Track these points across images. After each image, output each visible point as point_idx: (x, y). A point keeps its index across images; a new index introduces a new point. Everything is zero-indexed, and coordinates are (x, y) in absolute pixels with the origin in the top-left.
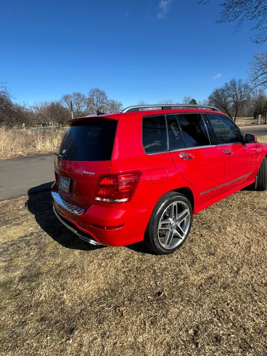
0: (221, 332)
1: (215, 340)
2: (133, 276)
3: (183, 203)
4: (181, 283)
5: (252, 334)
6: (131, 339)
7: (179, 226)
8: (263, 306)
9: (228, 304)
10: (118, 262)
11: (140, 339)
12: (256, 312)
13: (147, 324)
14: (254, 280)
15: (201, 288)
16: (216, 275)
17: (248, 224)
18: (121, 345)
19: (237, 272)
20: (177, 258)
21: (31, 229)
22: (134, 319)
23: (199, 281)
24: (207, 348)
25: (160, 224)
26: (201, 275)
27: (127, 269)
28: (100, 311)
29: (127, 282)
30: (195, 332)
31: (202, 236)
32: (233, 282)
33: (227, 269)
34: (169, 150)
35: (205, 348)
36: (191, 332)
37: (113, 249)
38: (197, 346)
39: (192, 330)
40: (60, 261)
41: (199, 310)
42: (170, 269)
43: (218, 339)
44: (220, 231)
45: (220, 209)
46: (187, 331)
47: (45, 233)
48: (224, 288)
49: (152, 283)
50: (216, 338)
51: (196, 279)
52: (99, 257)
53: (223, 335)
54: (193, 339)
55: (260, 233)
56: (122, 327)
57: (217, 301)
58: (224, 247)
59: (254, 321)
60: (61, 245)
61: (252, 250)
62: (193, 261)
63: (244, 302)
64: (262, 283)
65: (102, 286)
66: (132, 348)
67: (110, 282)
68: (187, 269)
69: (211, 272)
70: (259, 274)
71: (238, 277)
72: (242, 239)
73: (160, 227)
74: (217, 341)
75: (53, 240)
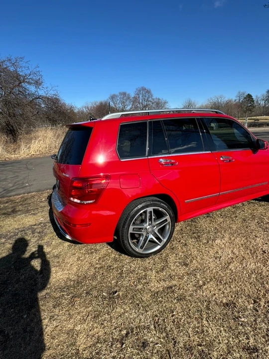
0: (151, 339)
1: (141, 345)
2: (101, 272)
3: (161, 209)
4: (140, 287)
5: (180, 349)
6: (70, 326)
7: (156, 231)
8: (207, 325)
9: (173, 316)
10: (95, 257)
11: (78, 328)
12: (197, 329)
13: (90, 317)
14: (214, 298)
15: (156, 295)
16: (178, 285)
17: (243, 239)
18: (60, 328)
19: (200, 287)
20: (149, 263)
21: (42, 219)
22: (82, 309)
23: (158, 288)
24: (129, 350)
25: (131, 227)
26: (162, 283)
27: (100, 266)
28: (59, 298)
29: (94, 277)
30: (127, 334)
31: (186, 244)
32: (191, 295)
33: (192, 282)
34: (148, 156)
35: (127, 349)
36: (124, 332)
37: (97, 246)
38: (122, 346)
39: (125, 331)
40: (50, 250)
41: (142, 314)
42: (136, 272)
43: (145, 344)
44: (208, 242)
45: (222, 220)
46: (120, 331)
47: (50, 224)
48: (178, 300)
49: (113, 282)
50: (143, 343)
51: (155, 286)
52: (81, 251)
53: (152, 342)
54: (122, 339)
55: (251, 250)
56: (69, 314)
57: (164, 310)
58: (202, 259)
59: (189, 337)
60: (57, 237)
61: (230, 267)
62: (163, 269)
63: (190, 317)
64: (221, 302)
65: (72, 277)
66: (68, 334)
67: (79, 275)
68: (152, 274)
69: (174, 282)
70: (223, 293)
71: (198, 291)
72: (226, 254)
73: (131, 231)
74: (143, 346)
75: (53, 231)
